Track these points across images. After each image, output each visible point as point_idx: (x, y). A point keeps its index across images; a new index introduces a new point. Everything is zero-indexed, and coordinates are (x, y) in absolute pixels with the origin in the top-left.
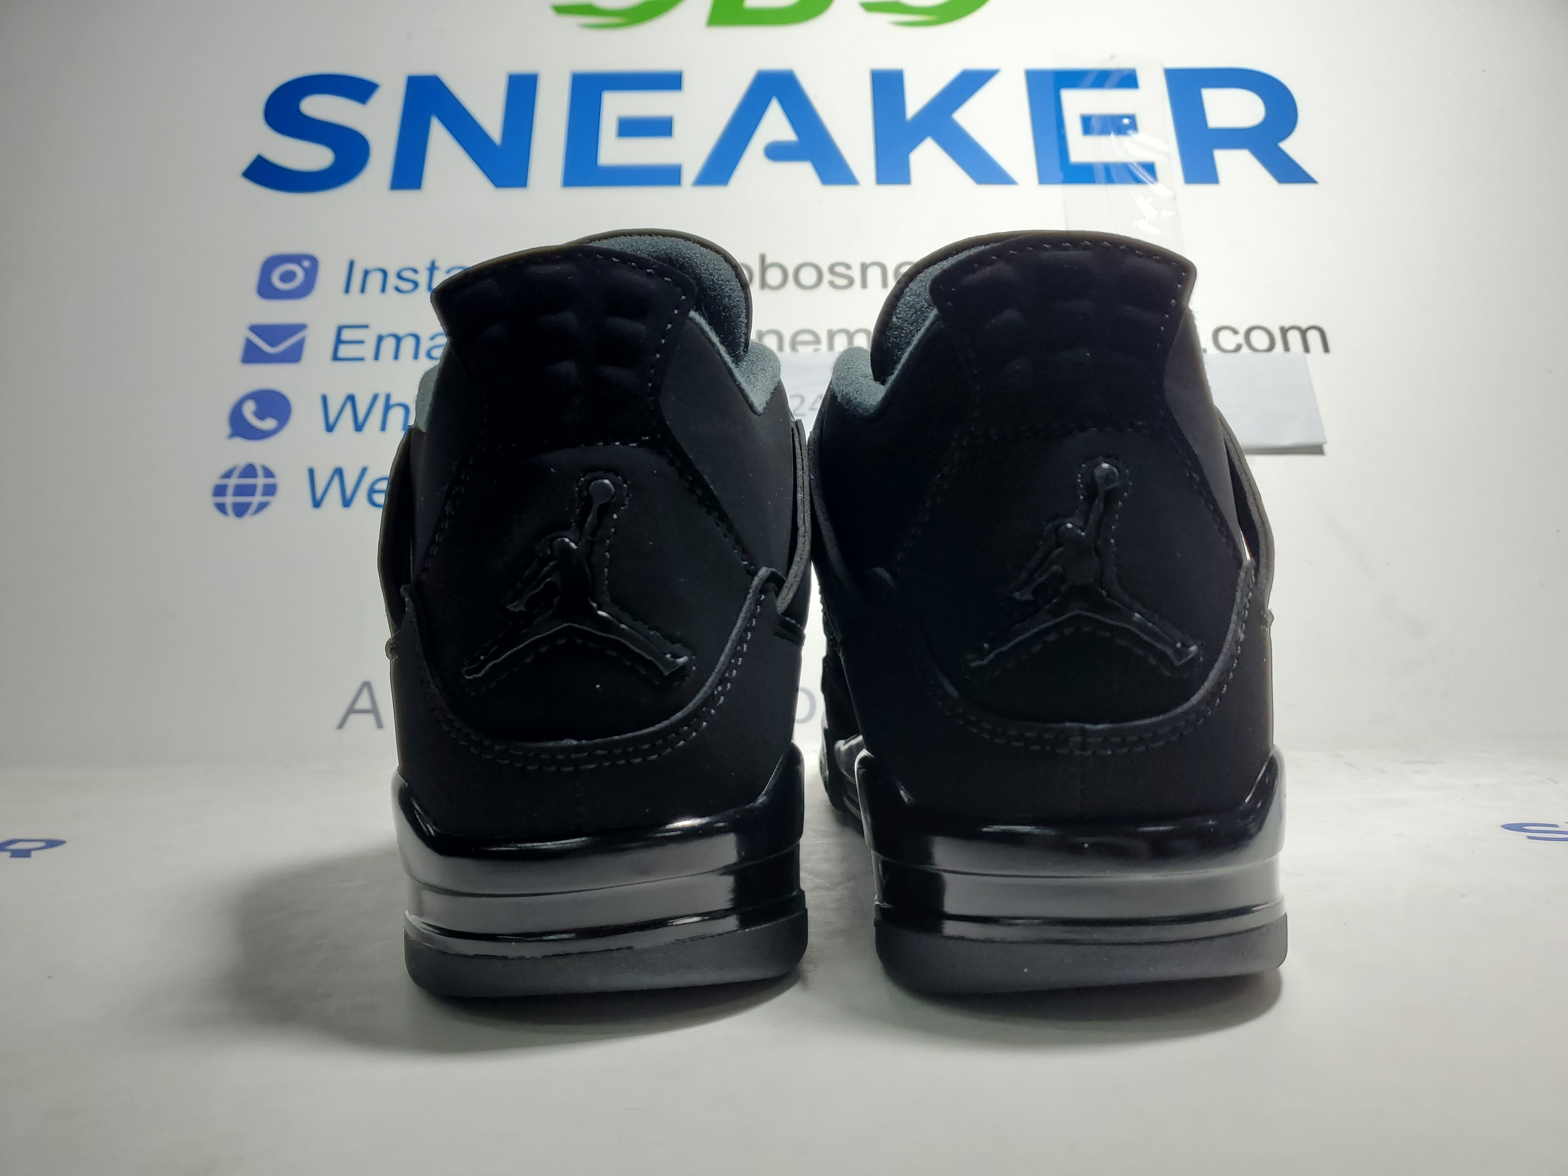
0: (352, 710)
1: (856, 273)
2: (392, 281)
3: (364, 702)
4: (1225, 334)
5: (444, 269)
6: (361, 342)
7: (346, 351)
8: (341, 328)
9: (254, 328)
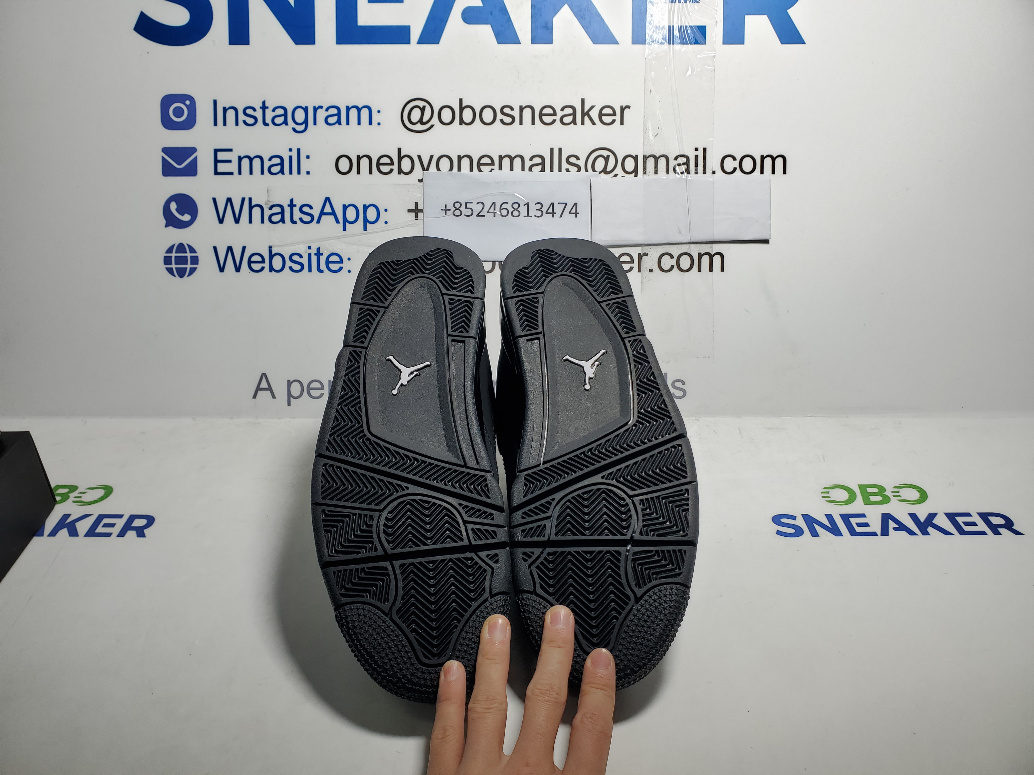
0: (258, 389)
1: (516, 114)
2: (242, 117)
3: (264, 385)
4: (728, 161)
5: (271, 108)
6: (230, 161)
7: (222, 167)
8: (216, 151)
9: (165, 150)
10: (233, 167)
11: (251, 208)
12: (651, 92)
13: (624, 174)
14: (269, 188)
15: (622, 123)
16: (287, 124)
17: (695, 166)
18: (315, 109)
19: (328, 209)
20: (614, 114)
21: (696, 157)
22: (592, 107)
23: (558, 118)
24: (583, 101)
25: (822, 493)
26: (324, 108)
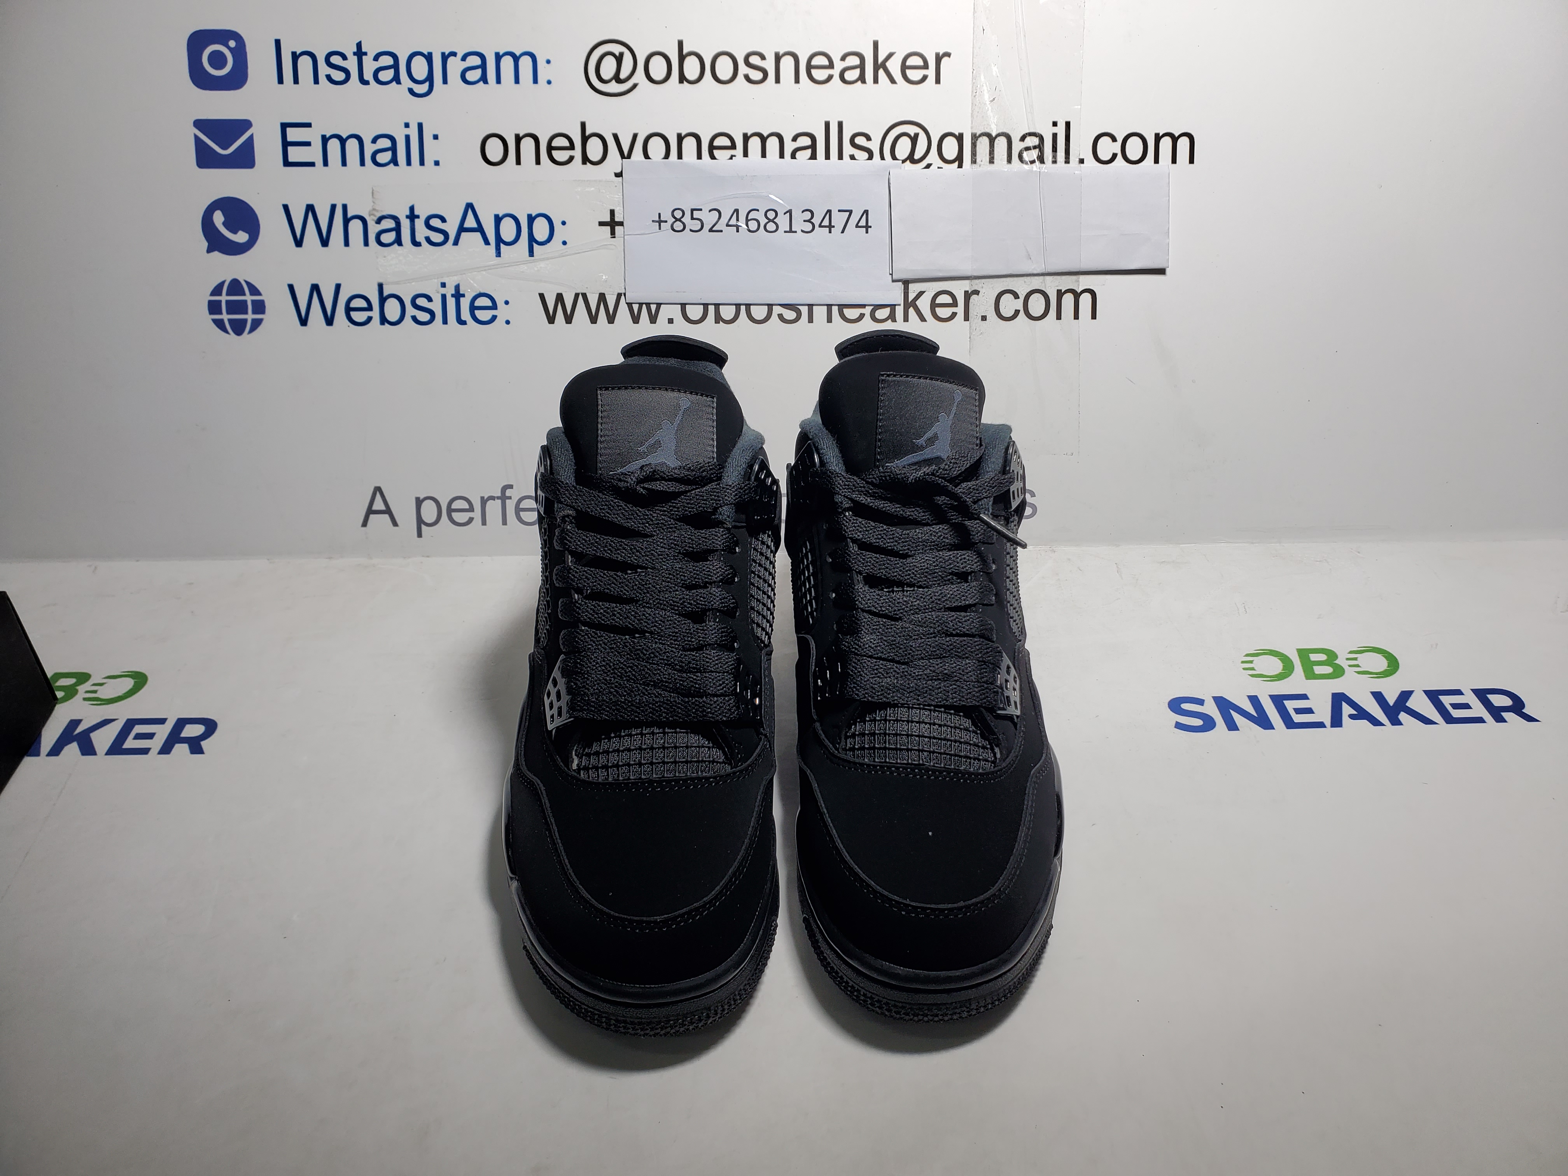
0: (370, 511)
1: (770, 65)
2: (323, 69)
3: (379, 505)
4: (1105, 141)
5: (371, 55)
6: (308, 144)
7: (295, 154)
8: (284, 126)
9: (199, 124)
10: (314, 153)
11: (346, 221)
12: (984, 30)
13: (942, 164)
14: (374, 189)
15: (938, 81)
16: (399, 82)
17: (1053, 151)
18: (445, 58)
19: (470, 222)
20: (926, 66)
21: (1055, 136)
22: (890, 55)
23: (836, 72)
24: (876, 45)
25: (1243, 662)
26: (460, 55)
